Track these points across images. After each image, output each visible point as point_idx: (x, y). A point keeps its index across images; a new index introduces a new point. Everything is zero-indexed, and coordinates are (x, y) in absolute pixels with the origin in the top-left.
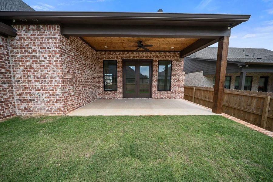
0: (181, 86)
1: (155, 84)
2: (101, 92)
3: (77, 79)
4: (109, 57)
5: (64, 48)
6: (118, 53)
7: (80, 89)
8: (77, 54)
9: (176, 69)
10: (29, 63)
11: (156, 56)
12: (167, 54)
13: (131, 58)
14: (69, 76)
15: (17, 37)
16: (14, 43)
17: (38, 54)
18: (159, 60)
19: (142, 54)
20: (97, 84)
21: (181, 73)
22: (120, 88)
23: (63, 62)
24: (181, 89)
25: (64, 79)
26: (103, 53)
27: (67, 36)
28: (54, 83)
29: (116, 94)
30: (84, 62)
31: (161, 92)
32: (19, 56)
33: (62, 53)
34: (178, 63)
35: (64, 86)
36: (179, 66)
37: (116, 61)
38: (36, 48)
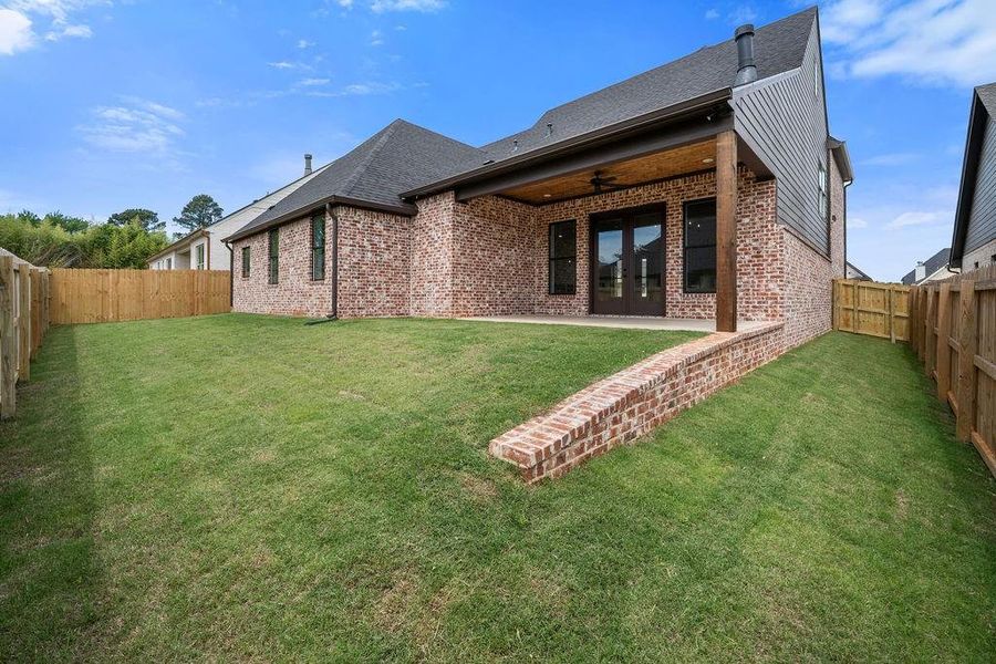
0: (769, 275)
1: (674, 272)
2: (542, 297)
3: (480, 266)
4: (561, 213)
5: (459, 219)
6: (579, 202)
7: (484, 283)
8: (481, 223)
9: (746, 220)
10: (424, 247)
11: (674, 192)
12: (710, 178)
13: (608, 208)
14: (463, 260)
15: (418, 216)
16: (416, 223)
17: (434, 233)
18: (686, 199)
19: (637, 193)
20: (536, 279)
21: (768, 230)
22: (582, 287)
23: (455, 240)
24: (771, 286)
25: (455, 265)
26: (549, 208)
27: (464, 202)
28: (445, 271)
29: (573, 302)
30: (498, 235)
31: (693, 298)
32: (418, 238)
33: (455, 228)
34: (750, 199)
35: (454, 275)
36: (758, 206)
37: (575, 220)
38: (432, 225)
